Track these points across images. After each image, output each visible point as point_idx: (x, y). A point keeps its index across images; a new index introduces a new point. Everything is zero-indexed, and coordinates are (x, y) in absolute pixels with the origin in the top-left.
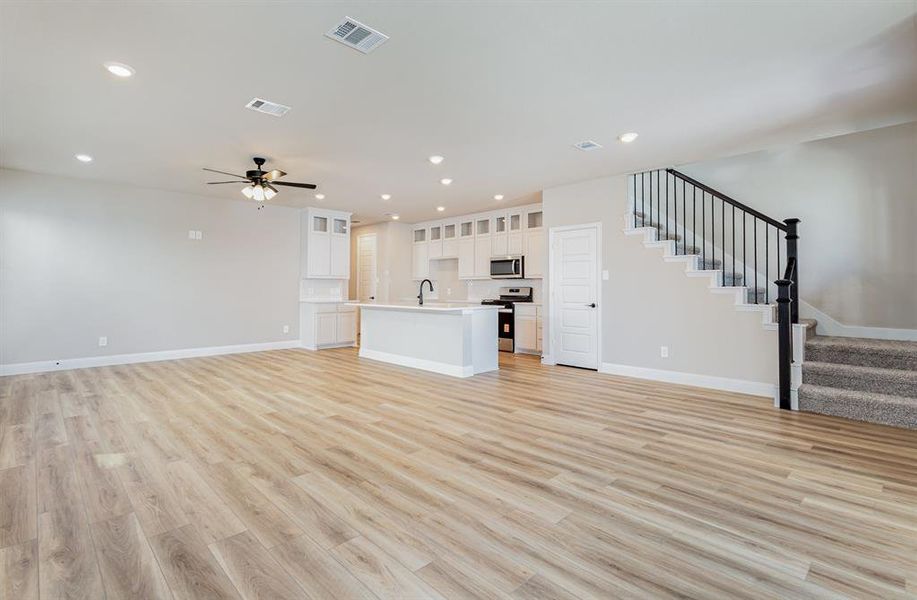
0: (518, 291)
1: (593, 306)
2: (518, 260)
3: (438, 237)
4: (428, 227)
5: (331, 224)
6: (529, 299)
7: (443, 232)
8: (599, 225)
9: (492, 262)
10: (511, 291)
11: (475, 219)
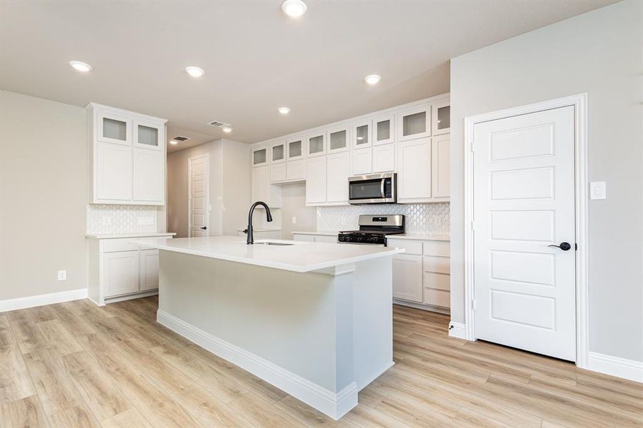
0: (384, 219)
1: (565, 247)
2: (390, 179)
3: (281, 157)
4: (269, 146)
5: (132, 132)
6: (400, 230)
7: (286, 150)
8: (581, 100)
9: (351, 183)
10: (375, 219)
11: (326, 131)
